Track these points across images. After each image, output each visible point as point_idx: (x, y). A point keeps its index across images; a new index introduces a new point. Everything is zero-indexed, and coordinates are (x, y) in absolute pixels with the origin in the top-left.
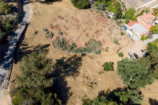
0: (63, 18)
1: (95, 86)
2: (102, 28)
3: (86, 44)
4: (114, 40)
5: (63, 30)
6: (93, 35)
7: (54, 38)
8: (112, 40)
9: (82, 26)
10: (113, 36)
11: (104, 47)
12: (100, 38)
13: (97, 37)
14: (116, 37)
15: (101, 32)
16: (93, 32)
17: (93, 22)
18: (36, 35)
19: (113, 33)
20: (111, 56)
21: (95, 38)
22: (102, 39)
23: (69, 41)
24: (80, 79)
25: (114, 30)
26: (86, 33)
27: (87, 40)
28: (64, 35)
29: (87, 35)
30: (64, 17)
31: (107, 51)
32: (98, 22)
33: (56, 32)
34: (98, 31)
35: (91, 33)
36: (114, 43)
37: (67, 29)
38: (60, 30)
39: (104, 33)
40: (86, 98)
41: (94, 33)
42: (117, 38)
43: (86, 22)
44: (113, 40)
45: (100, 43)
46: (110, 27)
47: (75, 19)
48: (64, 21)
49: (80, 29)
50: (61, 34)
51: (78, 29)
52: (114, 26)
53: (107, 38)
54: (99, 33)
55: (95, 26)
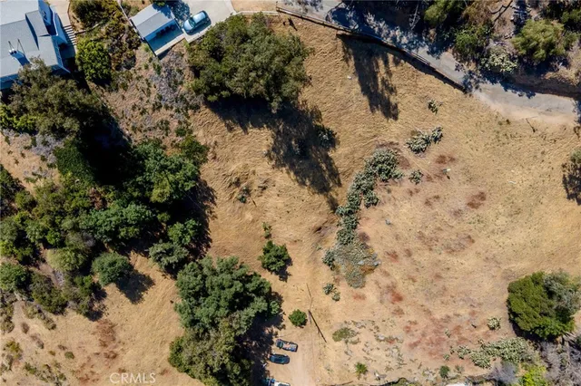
0: (472, 205)
1: (236, 195)
2: (406, 318)
3: (364, 237)
4: (354, 334)
5: (428, 189)
6: (386, 274)
7: (406, 153)
8: (355, 323)
9: (427, 253)
10: (365, 336)
11: (343, 288)
12: (371, 292)
13: (377, 283)
14: (361, 346)
15: (393, 307)
16: (397, 278)
17: (439, 302)
18: (426, 105)
19: (375, 343)
20: (306, 290)
21: (376, 275)
22: (367, 294)
23: (389, 191)
24: (264, 168)
25: (388, 352)
26: (401, 255)
27: (378, 249)
28: (408, 185)
29: (394, 256)
30: (480, 211)
31: (329, 290)
32: (433, 320)
33: (425, 163)
34: (400, 299)
35: (397, 273)
36: (345, 326)
37: (427, 203)
38: (429, 179)
39: (384, 311)
40: (210, 156)
41: (394, 281)
42: (355, 343)
43: (443, 275)
44: (352, 327)
45: (357, 280)
46: (403, 348)
47: (460, 244)
48: (462, 205)
49: (418, 244)
50: (416, 178)
51: (421, 236)
52: (401, 363)
53: (366, 315)
54: (389, 297)
55: (421, 299)
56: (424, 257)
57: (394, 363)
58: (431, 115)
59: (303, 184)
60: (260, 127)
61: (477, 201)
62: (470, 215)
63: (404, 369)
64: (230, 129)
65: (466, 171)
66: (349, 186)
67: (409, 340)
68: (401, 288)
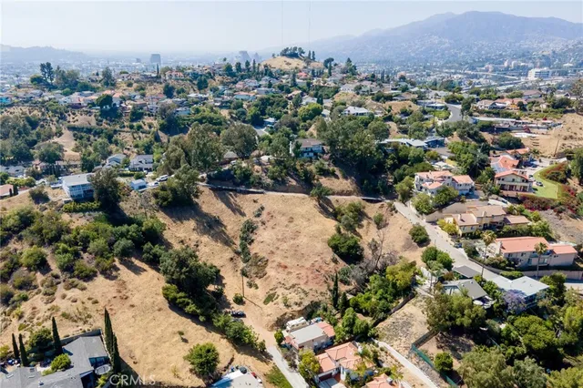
4: (274, 294)
5: (269, 224)
10: (280, 291)
11: (258, 281)
12: (270, 271)
14: (280, 297)
18: (253, 202)
21: (269, 264)
24: (195, 236)
26: (274, 250)
29: (272, 253)
31: (250, 285)
33: (264, 216)
34: (286, 267)
35: (278, 259)
39: (282, 276)
44: (271, 292)
45: (261, 274)
46: (303, 287)
48: (286, 223)
49: (280, 243)
50: (263, 223)
51: (278, 240)
52: (306, 294)
53: (274, 282)
54: (281, 269)
55: (295, 263)
56: (285, 246)
57: (303, 295)
58: (255, 204)
59: (216, 241)
60: (188, 220)
61: (291, 220)
62: (292, 225)
63: (310, 295)
64: (175, 222)
65: (279, 213)
66: (238, 242)
67: (302, 282)
68: (283, 262)
